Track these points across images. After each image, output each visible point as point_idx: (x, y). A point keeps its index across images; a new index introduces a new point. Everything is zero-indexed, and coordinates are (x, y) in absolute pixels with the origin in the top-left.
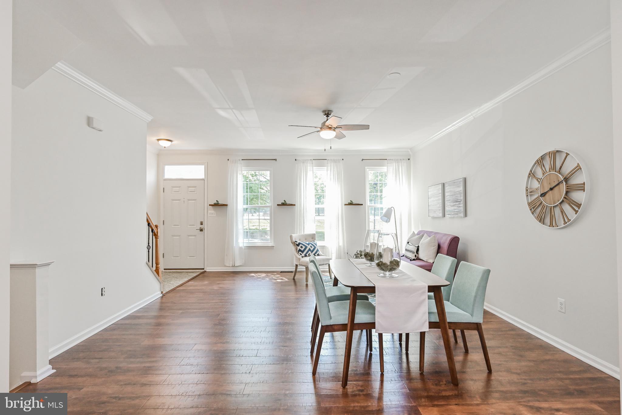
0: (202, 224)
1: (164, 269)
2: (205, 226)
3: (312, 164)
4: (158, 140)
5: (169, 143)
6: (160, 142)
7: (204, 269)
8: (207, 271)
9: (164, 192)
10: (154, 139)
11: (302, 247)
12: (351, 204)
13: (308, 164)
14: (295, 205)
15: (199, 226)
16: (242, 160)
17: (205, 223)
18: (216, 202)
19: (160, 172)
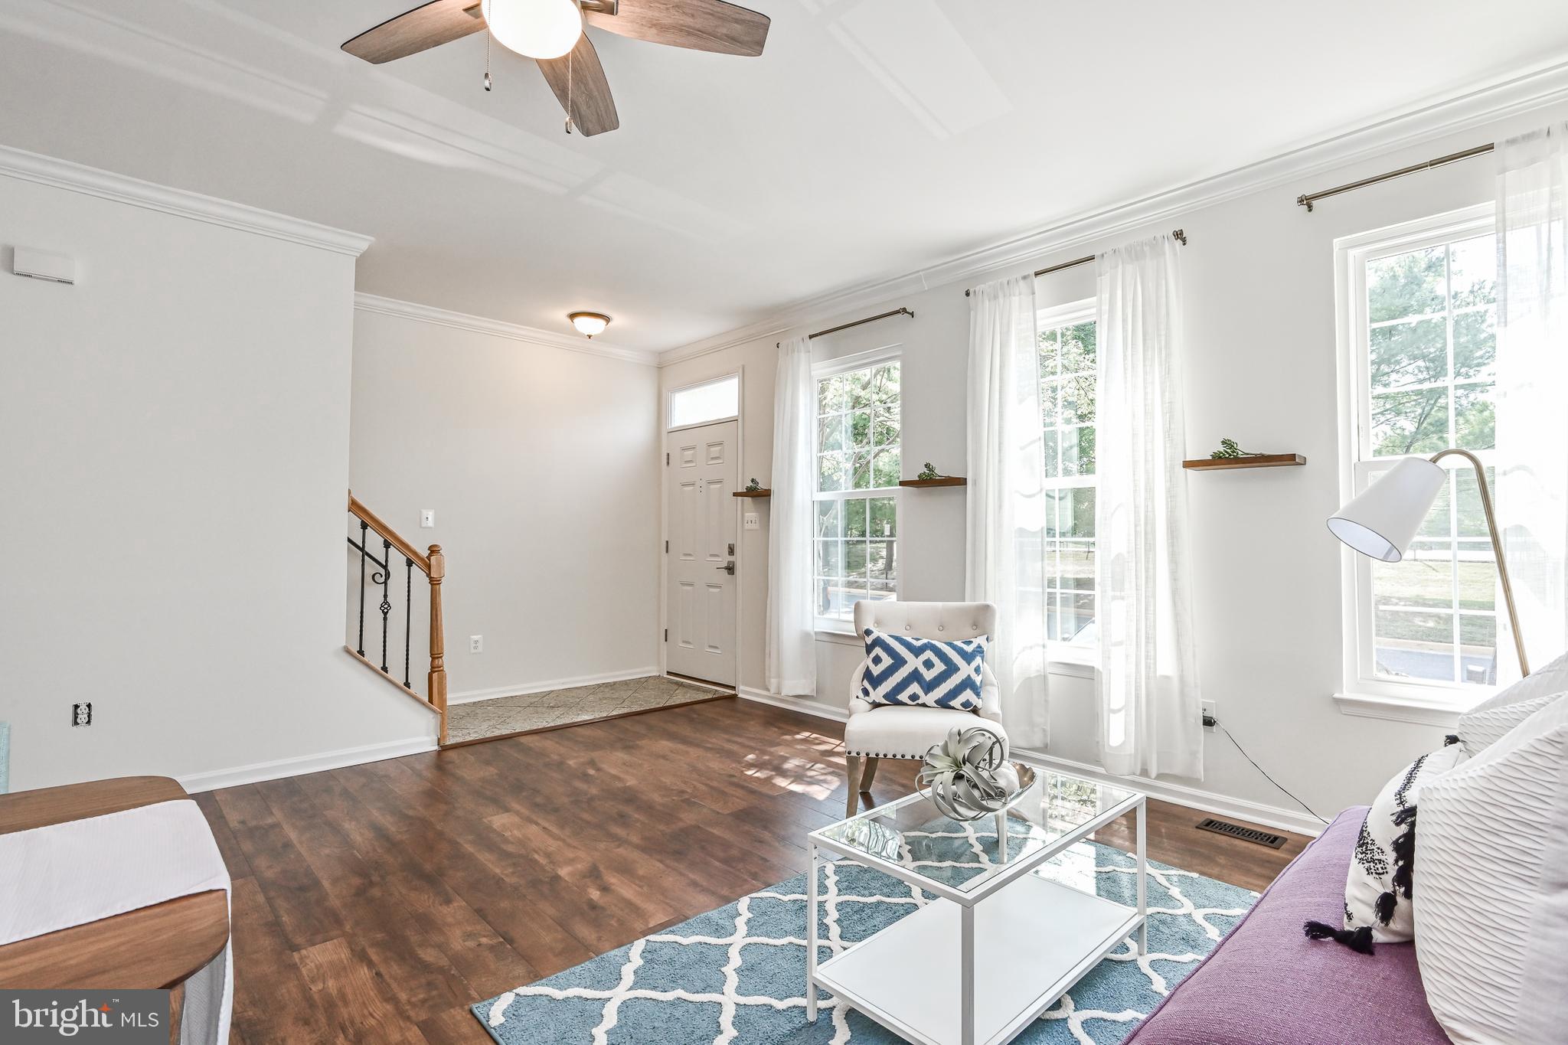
0: (731, 550)
1: (669, 673)
2: (738, 559)
3: (1033, 293)
4: (573, 316)
5: (601, 322)
6: (578, 320)
7: (734, 688)
8: (740, 695)
9: (668, 463)
10: (561, 315)
11: (877, 660)
12: (1227, 459)
13: (1015, 299)
14: (963, 482)
15: (725, 559)
16: (811, 337)
17: (738, 550)
18: (750, 484)
19: (661, 410)
